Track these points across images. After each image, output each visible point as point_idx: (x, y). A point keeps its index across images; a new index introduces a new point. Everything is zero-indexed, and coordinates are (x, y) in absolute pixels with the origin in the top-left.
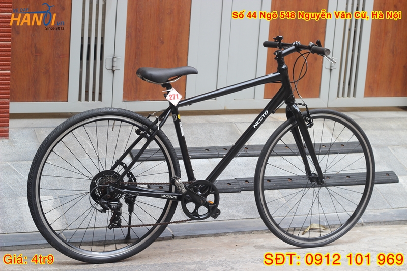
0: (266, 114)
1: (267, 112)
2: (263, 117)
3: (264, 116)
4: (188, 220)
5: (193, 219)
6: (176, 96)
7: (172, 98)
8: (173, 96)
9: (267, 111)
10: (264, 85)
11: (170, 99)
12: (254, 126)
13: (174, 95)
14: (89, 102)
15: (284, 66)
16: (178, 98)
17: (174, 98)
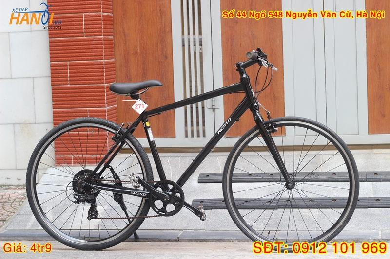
0: (229, 121)
3: (227, 124)
4: (157, 216)
5: (161, 215)
6: (142, 106)
7: (138, 107)
8: (139, 106)
9: (230, 119)
10: (223, 96)
11: (136, 108)
13: (140, 105)
14: (194, 137)
15: (244, 76)
16: (143, 108)
17: (140, 108)
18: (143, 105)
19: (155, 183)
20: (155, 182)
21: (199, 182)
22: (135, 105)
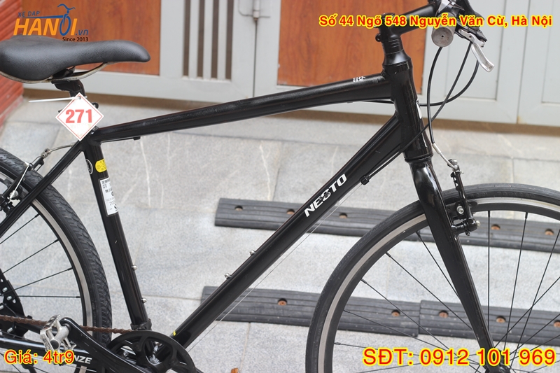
0: (340, 184)
1: (345, 179)
2: (331, 190)
3: (334, 189)
6: (85, 115)
7: (75, 118)
8: (77, 115)
9: (344, 177)
11: (68, 121)
12: (306, 211)
13: (82, 111)
15: (399, 59)
16: (90, 120)
17: (79, 121)
18: (89, 112)
19: (114, 336)
20: (116, 331)
21: (217, 224)
22: (67, 113)
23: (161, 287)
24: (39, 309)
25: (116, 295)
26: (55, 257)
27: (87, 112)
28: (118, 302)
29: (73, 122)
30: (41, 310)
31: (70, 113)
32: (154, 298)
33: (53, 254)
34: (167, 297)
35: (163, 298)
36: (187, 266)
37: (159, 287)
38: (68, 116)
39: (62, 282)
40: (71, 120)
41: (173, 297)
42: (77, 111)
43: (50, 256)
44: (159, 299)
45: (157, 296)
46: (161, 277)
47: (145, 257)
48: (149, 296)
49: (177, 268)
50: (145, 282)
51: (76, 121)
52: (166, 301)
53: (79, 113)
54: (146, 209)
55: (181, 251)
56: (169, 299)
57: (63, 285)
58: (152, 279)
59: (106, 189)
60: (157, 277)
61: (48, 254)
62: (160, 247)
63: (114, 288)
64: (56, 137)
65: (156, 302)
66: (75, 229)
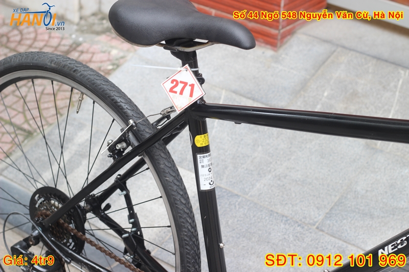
6: (188, 89)
7: (178, 89)
8: (181, 86)
11: (171, 90)
12: (380, 252)
13: (186, 84)
16: (191, 95)
17: (181, 93)
18: (192, 86)
22: (172, 82)
23: (349, 231)
24: (236, 220)
25: (306, 227)
26: (274, 173)
27: (190, 85)
28: (304, 234)
29: (176, 92)
30: (238, 221)
31: (175, 83)
32: (337, 241)
33: (273, 170)
34: (349, 243)
35: (345, 244)
36: (382, 217)
37: (346, 230)
38: (173, 85)
39: (267, 199)
40: (174, 90)
41: (354, 245)
42: (181, 82)
43: (270, 171)
44: (341, 243)
45: (340, 239)
46: (353, 222)
47: (349, 196)
48: (334, 237)
49: (372, 216)
50: (336, 222)
51: (178, 92)
52: (347, 247)
53: (183, 85)
54: (373, 148)
55: (384, 200)
56: (349, 246)
57: (267, 203)
58: (345, 221)
59: (202, 164)
60: (350, 219)
61: (269, 169)
62: (367, 191)
63: (308, 219)
64: (329, 57)
65: (337, 246)
66: (173, 193)
